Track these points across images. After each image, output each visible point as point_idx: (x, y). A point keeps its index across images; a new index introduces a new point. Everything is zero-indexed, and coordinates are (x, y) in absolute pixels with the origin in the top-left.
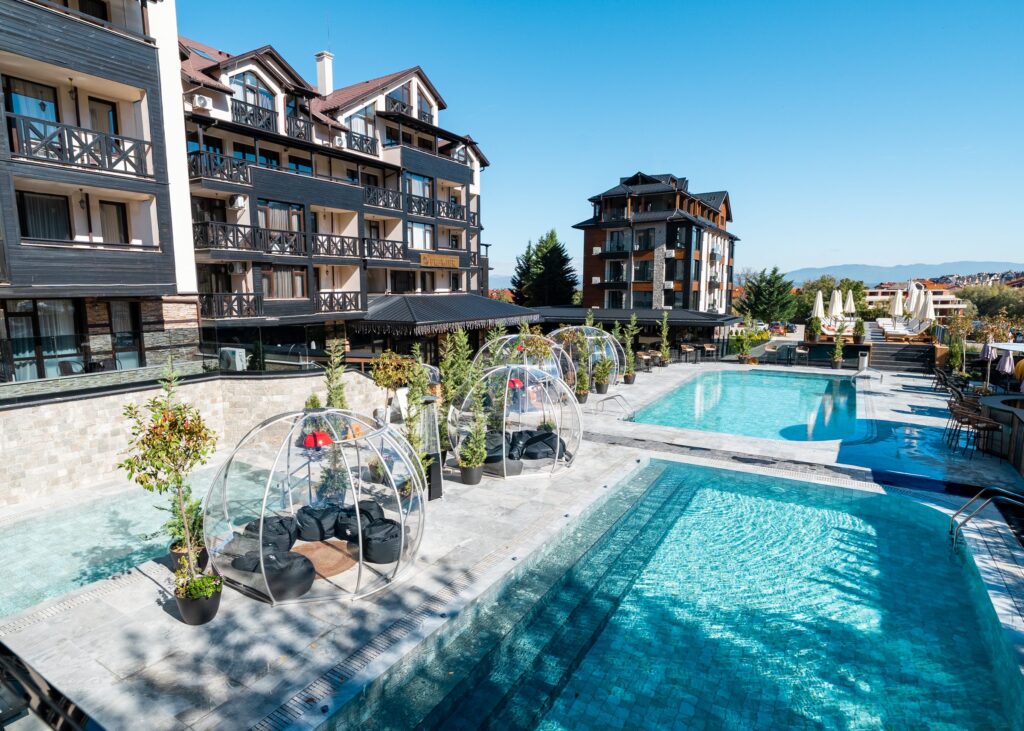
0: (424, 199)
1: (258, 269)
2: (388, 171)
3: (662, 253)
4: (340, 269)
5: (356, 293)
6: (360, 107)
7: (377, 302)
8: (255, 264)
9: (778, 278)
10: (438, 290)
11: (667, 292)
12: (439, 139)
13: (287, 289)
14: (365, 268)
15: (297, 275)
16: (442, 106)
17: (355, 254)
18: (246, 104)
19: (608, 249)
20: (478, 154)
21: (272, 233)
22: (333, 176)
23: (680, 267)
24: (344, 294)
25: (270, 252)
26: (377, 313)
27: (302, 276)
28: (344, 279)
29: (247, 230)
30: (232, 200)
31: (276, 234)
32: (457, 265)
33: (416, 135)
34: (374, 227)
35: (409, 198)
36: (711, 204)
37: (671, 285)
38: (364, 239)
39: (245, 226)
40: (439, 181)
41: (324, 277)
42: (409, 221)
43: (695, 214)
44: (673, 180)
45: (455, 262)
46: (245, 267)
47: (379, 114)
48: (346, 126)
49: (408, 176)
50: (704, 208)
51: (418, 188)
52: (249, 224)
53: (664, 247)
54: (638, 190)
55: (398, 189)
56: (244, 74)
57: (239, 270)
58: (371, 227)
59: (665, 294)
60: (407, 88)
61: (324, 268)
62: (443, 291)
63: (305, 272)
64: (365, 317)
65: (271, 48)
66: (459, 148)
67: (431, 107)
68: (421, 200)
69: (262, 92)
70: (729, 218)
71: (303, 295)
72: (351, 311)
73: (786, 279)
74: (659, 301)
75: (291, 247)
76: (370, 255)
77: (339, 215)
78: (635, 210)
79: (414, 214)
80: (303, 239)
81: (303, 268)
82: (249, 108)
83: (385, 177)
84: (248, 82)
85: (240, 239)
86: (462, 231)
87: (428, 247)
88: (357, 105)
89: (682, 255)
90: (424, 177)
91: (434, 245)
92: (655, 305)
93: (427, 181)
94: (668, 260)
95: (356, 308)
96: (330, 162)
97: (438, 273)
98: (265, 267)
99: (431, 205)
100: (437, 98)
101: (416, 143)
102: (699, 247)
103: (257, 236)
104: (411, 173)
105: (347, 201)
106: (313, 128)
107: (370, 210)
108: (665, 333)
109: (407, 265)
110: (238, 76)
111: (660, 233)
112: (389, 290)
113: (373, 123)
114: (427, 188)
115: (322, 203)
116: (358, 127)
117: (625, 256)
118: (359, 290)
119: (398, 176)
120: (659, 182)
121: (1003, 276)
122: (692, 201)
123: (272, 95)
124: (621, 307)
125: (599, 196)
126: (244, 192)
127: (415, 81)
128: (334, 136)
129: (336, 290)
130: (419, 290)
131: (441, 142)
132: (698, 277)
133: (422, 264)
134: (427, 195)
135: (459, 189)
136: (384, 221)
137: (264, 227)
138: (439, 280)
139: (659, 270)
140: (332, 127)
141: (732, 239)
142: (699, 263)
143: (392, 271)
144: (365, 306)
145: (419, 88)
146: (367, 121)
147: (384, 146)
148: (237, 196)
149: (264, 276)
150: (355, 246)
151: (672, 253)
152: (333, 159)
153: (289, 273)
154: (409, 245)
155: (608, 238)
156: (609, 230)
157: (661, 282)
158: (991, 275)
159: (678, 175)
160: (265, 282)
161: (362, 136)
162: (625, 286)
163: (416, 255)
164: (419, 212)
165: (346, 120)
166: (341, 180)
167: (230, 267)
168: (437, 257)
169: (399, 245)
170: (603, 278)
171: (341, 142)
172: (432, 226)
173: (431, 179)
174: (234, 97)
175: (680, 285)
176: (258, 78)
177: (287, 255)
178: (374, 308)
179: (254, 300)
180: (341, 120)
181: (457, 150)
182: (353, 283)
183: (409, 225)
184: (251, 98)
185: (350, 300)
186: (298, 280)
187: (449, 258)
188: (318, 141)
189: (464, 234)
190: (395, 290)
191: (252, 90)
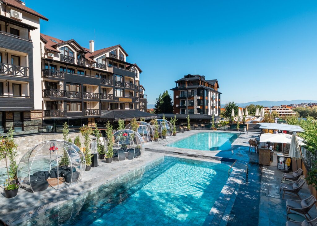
0: (121, 82)
1: (66, 103)
2: (109, 74)
3: (196, 97)
4: (93, 102)
5: (98, 110)
6: (101, 56)
7: (105, 112)
8: (65, 101)
9: (234, 105)
10: (125, 109)
11: (198, 109)
12: (126, 65)
13: (75, 109)
14: (101, 102)
15: (78, 104)
16: (127, 55)
17: (97, 98)
18: (65, 55)
19: (181, 96)
20: (138, 69)
21: (71, 92)
22: (92, 75)
23: (202, 102)
24: (94, 110)
25: (70, 98)
26: (104, 116)
27: (80, 105)
28: (94, 105)
29: (62, 91)
30: (58, 83)
31: (72, 92)
32: (131, 101)
33: (119, 64)
34: (105, 90)
35: (115, 82)
36: (212, 83)
37: (199, 107)
38: (100, 94)
39: (61, 90)
40: (125, 77)
41: (88, 105)
42: (115, 88)
43: (206, 86)
44: (200, 76)
45: (131, 100)
46: (61, 102)
47: (107, 58)
48: (97, 61)
49: (115, 75)
50: (209, 85)
51: (118, 79)
52: (63, 89)
53: (197, 96)
54: (188, 79)
55: (112, 79)
56: (64, 47)
57: (59, 103)
58: (104, 90)
59: (197, 110)
60: (116, 50)
61: (88, 102)
62: (127, 109)
63: (81, 104)
64: (100, 117)
65: (73, 40)
66: (133, 67)
67: (124, 56)
68: (119, 82)
69: (70, 52)
70: (218, 87)
71: (80, 110)
72: (96, 115)
73: (236, 105)
74: (196, 112)
75: (77, 96)
76: (102, 98)
77: (93, 87)
78: (188, 85)
79: (117, 86)
80: (81, 94)
81: (80, 102)
82: (66, 57)
83: (108, 76)
84: (66, 49)
85: (60, 94)
86: (133, 91)
87: (122, 96)
88: (100, 55)
89: (202, 98)
90: (120, 75)
91: (124, 95)
92: (195, 113)
93: (121, 77)
94: (198, 100)
95: (98, 114)
96: (91, 72)
97: (126, 104)
98: (68, 102)
99: (123, 84)
100: (125, 53)
101: (119, 66)
102: (207, 96)
103: (66, 93)
104: (116, 75)
105: (96, 82)
106: (86, 62)
107: (102, 85)
108: (189, 121)
109: (115, 101)
110: (62, 48)
111: (196, 91)
112: (109, 109)
113: (105, 60)
114: (121, 79)
115: (87, 83)
116: (100, 62)
117: (185, 98)
118: (98, 109)
119: (112, 75)
120: (195, 77)
121: (308, 104)
122: (205, 82)
123: (73, 53)
124: (185, 114)
125: (177, 81)
126: (62, 80)
127: (119, 48)
128: (92, 64)
129: (92, 109)
130: (119, 109)
131: (127, 66)
132: (207, 105)
133: (120, 101)
134: (121, 81)
135: (132, 79)
136: (108, 88)
137: (68, 90)
138: (126, 106)
139: (196, 103)
140: (91, 62)
141: (219, 93)
142: (207, 101)
143: (110, 103)
144: (100, 114)
145: (120, 50)
146: (103, 60)
147: (108, 67)
148: (60, 81)
149: (67, 105)
150: (97, 96)
151: (199, 98)
152: (92, 71)
153: (76, 104)
154: (115, 95)
155: (181, 93)
156: (181, 91)
157: (196, 106)
158: (305, 104)
159: (201, 75)
160: (68, 107)
161: (101, 64)
162: (186, 107)
163: (118, 98)
164: (119, 86)
165: (96, 60)
166: (94, 77)
167: (57, 102)
168: (124, 99)
169: (112, 95)
170: (179, 105)
171: (95, 66)
172: (123, 90)
173: (123, 76)
174: (61, 53)
175: (202, 107)
176: (69, 48)
177: (75, 98)
178: (104, 114)
179: (64, 112)
180: (95, 59)
181: (132, 68)
182: (97, 107)
183: (115, 89)
184: (66, 54)
185: (96, 112)
186: (79, 106)
187: (129, 99)
188: (87, 66)
189: (134, 92)
190: (111, 109)
191: (67, 51)
